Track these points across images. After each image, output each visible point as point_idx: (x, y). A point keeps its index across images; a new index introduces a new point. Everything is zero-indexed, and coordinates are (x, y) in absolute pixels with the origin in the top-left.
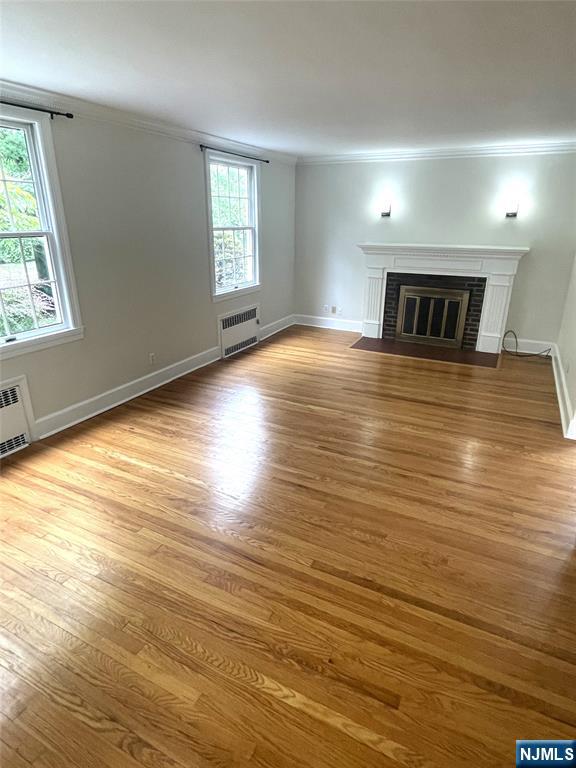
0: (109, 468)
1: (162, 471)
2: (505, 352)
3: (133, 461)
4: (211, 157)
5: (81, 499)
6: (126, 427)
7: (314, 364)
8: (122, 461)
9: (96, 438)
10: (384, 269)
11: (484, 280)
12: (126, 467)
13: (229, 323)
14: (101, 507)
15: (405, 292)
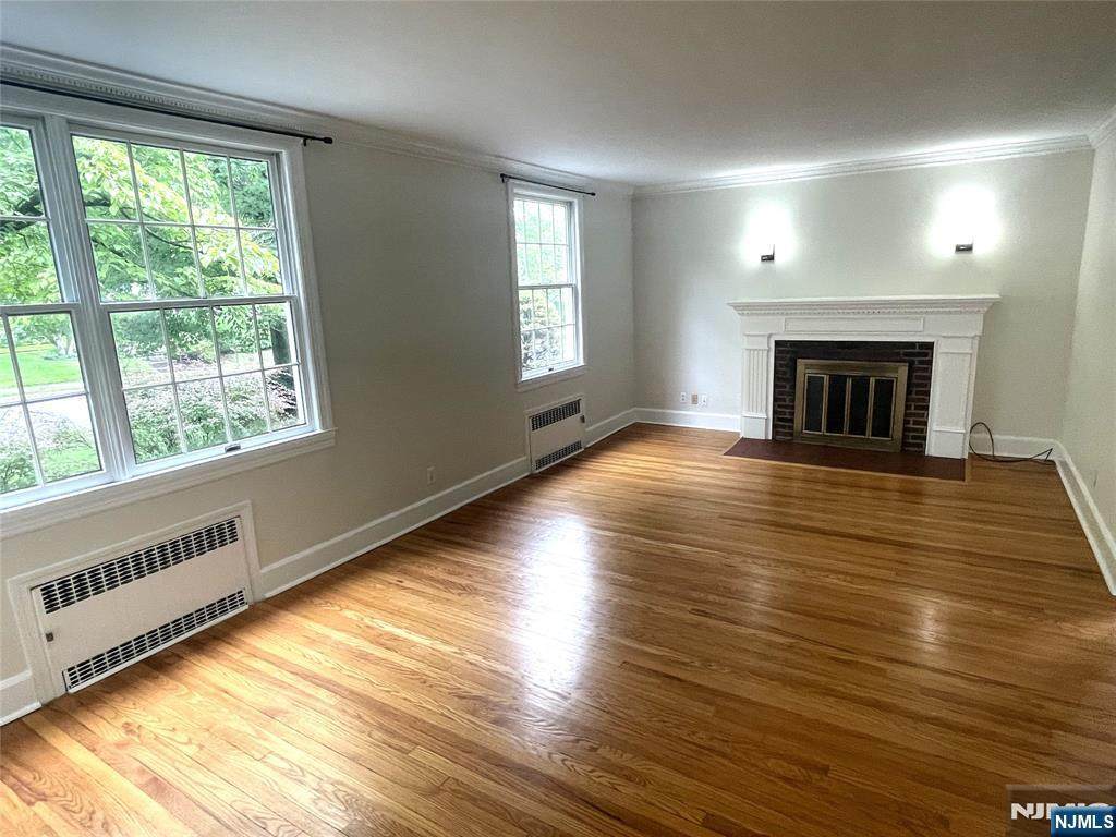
0: (367, 644)
1: (446, 649)
2: (973, 456)
3: (401, 633)
4: (516, 190)
5: (323, 694)
6: (392, 578)
7: (672, 481)
8: (387, 633)
9: (348, 597)
10: (770, 336)
11: (930, 346)
12: (390, 643)
13: (541, 421)
14: (353, 709)
15: (804, 368)
